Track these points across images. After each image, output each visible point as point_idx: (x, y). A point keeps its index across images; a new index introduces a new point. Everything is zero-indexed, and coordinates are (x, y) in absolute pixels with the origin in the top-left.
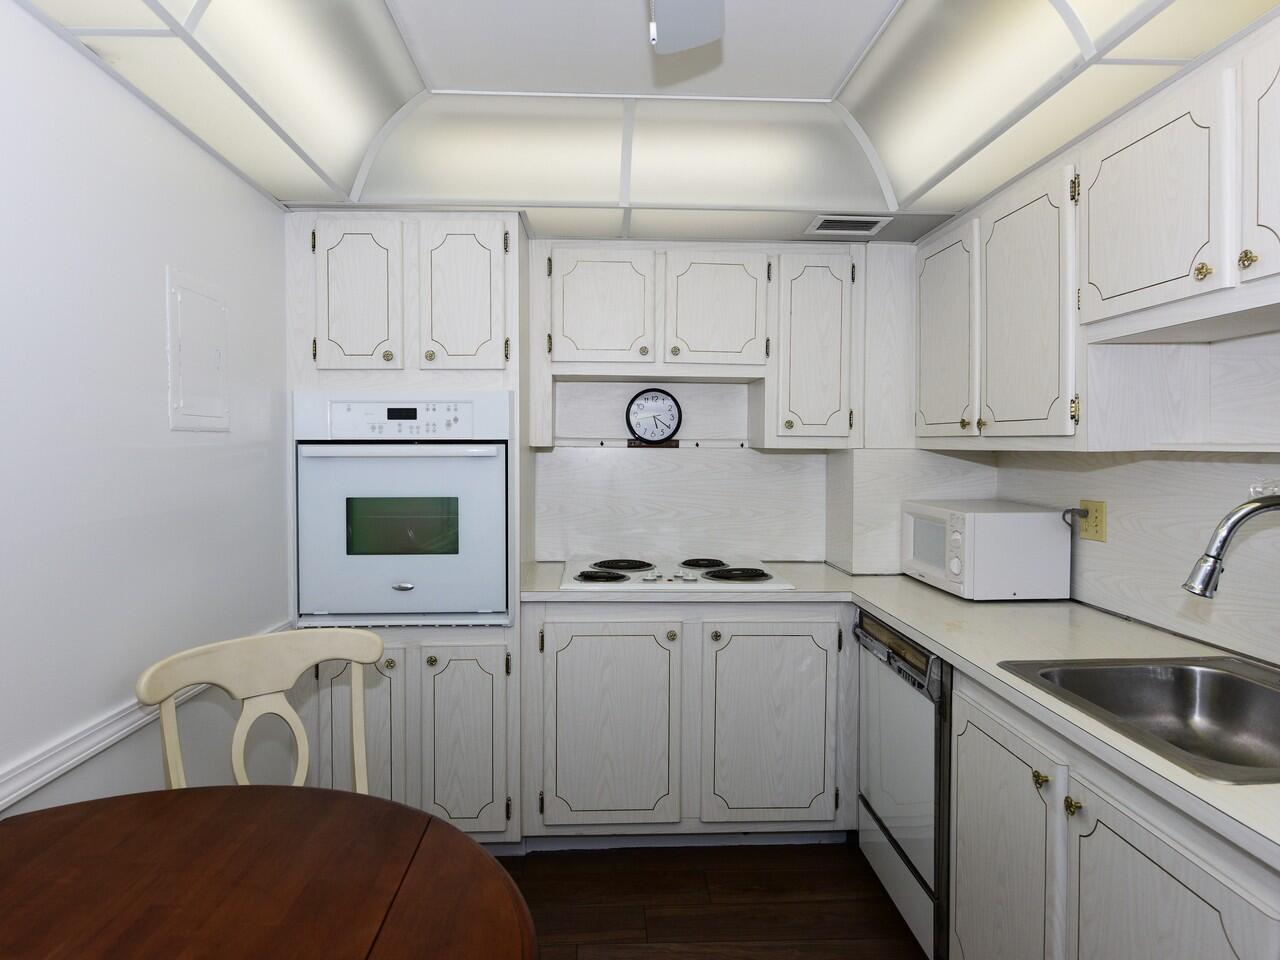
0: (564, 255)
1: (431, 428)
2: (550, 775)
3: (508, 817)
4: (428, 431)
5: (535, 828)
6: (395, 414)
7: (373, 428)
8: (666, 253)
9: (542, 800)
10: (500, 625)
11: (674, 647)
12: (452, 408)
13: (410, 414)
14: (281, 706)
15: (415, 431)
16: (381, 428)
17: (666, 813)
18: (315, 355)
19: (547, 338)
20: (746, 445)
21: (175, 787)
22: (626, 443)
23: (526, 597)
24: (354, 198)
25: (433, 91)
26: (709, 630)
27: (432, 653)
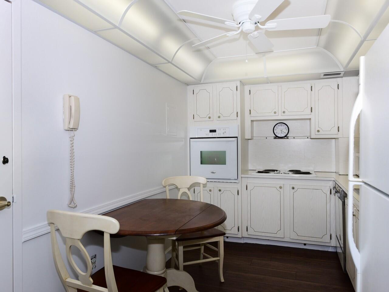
0: (253, 88)
1: (219, 134)
2: (249, 222)
3: (238, 231)
4: (219, 135)
5: (245, 234)
6: (211, 131)
7: (206, 135)
8: (281, 86)
9: (247, 228)
10: (236, 183)
11: (281, 190)
12: (224, 129)
13: (214, 131)
14: (187, 191)
15: (216, 135)
16: (208, 134)
17: (280, 235)
18: (194, 118)
19: (249, 111)
20: (309, 138)
21: (168, 198)
22: (273, 138)
23: (243, 176)
24: (202, 82)
25: (218, 58)
26: (291, 186)
27: (220, 188)
